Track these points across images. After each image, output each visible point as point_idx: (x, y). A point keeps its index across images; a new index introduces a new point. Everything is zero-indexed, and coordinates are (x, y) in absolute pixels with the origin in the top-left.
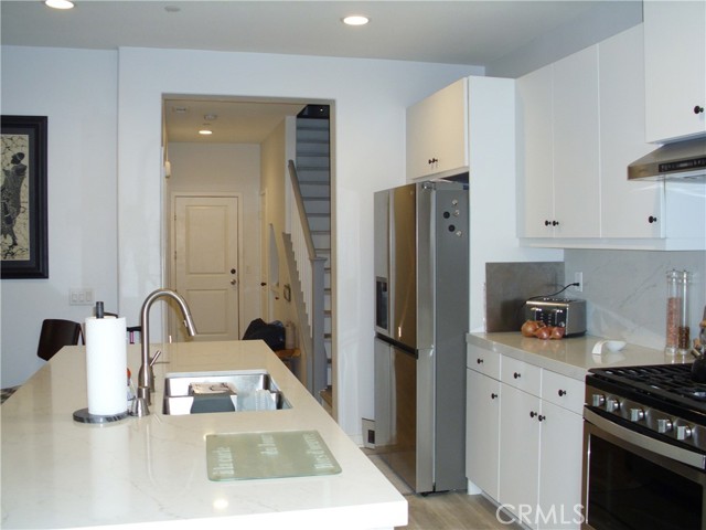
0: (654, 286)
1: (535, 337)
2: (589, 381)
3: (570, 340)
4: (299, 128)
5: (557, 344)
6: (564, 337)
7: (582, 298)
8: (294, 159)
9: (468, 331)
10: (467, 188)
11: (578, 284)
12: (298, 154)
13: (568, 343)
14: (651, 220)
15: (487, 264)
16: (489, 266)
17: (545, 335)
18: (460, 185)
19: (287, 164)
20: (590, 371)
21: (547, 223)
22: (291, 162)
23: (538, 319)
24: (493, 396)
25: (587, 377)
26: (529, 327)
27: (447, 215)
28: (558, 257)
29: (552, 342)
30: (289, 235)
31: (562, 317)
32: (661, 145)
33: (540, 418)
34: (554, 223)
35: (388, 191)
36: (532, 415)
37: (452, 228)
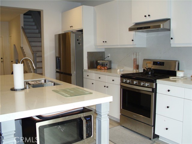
0: (129, 56)
1: (100, 69)
2: (121, 77)
3: (109, 70)
4: (24, 18)
5: (106, 71)
6: (108, 69)
7: (110, 60)
8: (23, 26)
9: (83, 69)
10: (82, 33)
11: (109, 57)
12: (24, 25)
13: (108, 70)
14: (132, 40)
15: (88, 52)
16: (88, 53)
17: (103, 69)
18: (81, 33)
19: (21, 27)
20: (121, 74)
21: (103, 42)
22: (22, 27)
23: (101, 65)
24: (92, 84)
25: (121, 76)
26: (99, 67)
27: (78, 40)
28: (103, 50)
29: (105, 70)
30: (23, 47)
31: (107, 64)
32: (135, 24)
33: (107, 87)
34: (106, 42)
35: (60, 34)
36: (105, 86)
37: (79, 43)
